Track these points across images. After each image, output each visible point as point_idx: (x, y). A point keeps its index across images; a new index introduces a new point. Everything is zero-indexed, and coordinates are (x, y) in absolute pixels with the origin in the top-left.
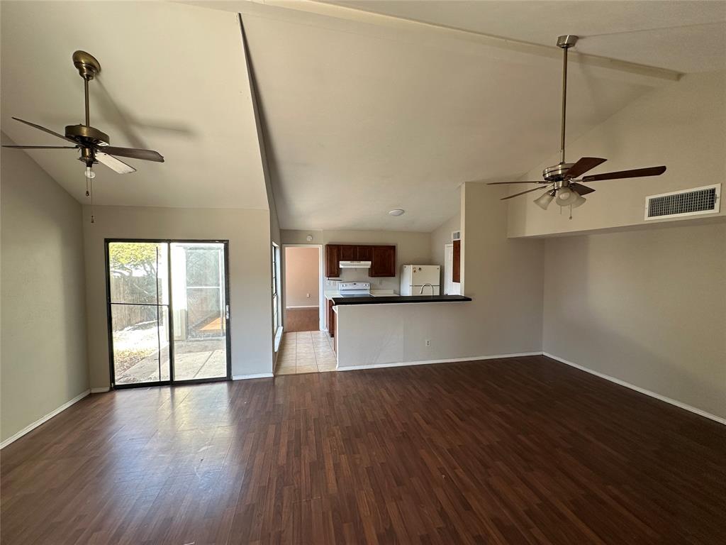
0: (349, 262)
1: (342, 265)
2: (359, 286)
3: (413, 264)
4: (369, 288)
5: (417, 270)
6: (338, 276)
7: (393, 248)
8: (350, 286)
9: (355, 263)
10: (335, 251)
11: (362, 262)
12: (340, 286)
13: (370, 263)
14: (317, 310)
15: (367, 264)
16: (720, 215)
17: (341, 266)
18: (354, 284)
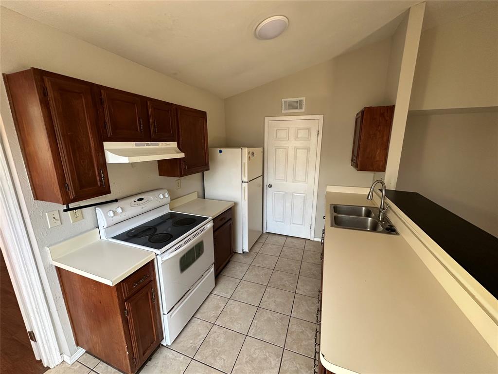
0: (131, 145)
2: (150, 201)
3: (248, 147)
4: (169, 200)
5: (251, 156)
6: (107, 191)
7: (203, 115)
8: (131, 209)
9: (148, 146)
12: (105, 216)
13: (176, 145)
17: (112, 158)
18: (139, 200)
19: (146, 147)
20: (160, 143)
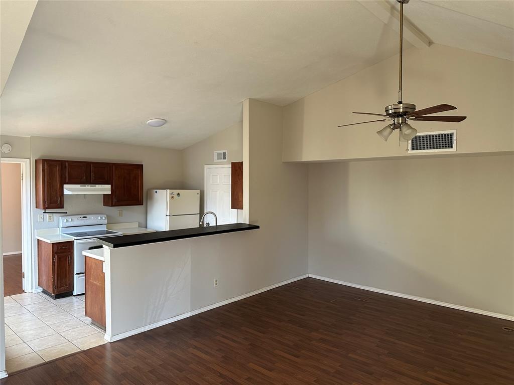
0: (78, 186)
1: (69, 190)
2: (91, 219)
3: (170, 189)
4: (106, 222)
5: (175, 196)
6: (62, 207)
7: (140, 167)
8: (77, 221)
9: (88, 187)
10: (57, 170)
11: (98, 186)
12: (62, 221)
13: (109, 186)
14: (19, 258)
15: (106, 189)
16: (456, 153)
17: (66, 192)
18: (84, 217)
19: (87, 187)
20: (97, 185)
